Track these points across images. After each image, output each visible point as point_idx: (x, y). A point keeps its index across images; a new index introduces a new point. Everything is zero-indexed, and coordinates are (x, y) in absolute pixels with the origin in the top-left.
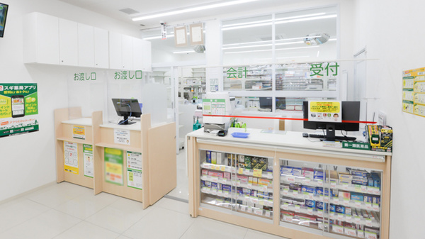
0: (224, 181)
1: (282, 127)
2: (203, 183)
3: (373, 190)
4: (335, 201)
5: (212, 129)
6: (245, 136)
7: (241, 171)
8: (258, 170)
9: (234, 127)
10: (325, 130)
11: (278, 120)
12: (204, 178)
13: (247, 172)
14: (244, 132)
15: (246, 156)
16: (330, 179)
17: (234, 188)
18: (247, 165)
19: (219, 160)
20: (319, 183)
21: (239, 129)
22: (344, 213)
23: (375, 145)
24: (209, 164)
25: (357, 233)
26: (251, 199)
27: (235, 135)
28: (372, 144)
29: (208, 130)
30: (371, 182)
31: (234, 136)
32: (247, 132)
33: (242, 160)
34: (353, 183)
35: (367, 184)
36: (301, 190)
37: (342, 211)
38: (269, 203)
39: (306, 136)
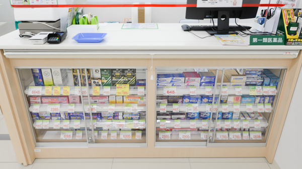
0: (71, 108)
1: (141, 19)
2: (35, 116)
3: (270, 90)
4: (225, 108)
5: (35, 31)
6: (99, 38)
7: (97, 91)
8: (123, 86)
9: (77, 23)
10: (216, 20)
11: (137, 8)
12: (35, 109)
13: (107, 90)
14: (96, 31)
15: (102, 70)
16: (223, 83)
17: (87, 114)
18: (105, 81)
19: (58, 79)
20: (207, 91)
21: (86, 26)
22: (231, 118)
23: (292, 37)
24: (39, 88)
25: (242, 135)
26: (115, 124)
27: (80, 39)
28: (288, 36)
29: (28, 33)
30: (267, 81)
31: (79, 42)
32: (100, 31)
33: (98, 75)
34: (247, 85)
35: (262, 84)
36: (182, 102)
37: (230, 116)
38: (140, 124)
39: (188, 29)
